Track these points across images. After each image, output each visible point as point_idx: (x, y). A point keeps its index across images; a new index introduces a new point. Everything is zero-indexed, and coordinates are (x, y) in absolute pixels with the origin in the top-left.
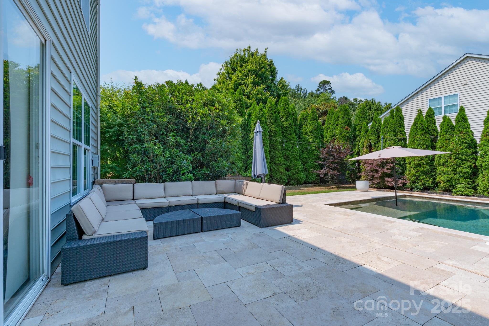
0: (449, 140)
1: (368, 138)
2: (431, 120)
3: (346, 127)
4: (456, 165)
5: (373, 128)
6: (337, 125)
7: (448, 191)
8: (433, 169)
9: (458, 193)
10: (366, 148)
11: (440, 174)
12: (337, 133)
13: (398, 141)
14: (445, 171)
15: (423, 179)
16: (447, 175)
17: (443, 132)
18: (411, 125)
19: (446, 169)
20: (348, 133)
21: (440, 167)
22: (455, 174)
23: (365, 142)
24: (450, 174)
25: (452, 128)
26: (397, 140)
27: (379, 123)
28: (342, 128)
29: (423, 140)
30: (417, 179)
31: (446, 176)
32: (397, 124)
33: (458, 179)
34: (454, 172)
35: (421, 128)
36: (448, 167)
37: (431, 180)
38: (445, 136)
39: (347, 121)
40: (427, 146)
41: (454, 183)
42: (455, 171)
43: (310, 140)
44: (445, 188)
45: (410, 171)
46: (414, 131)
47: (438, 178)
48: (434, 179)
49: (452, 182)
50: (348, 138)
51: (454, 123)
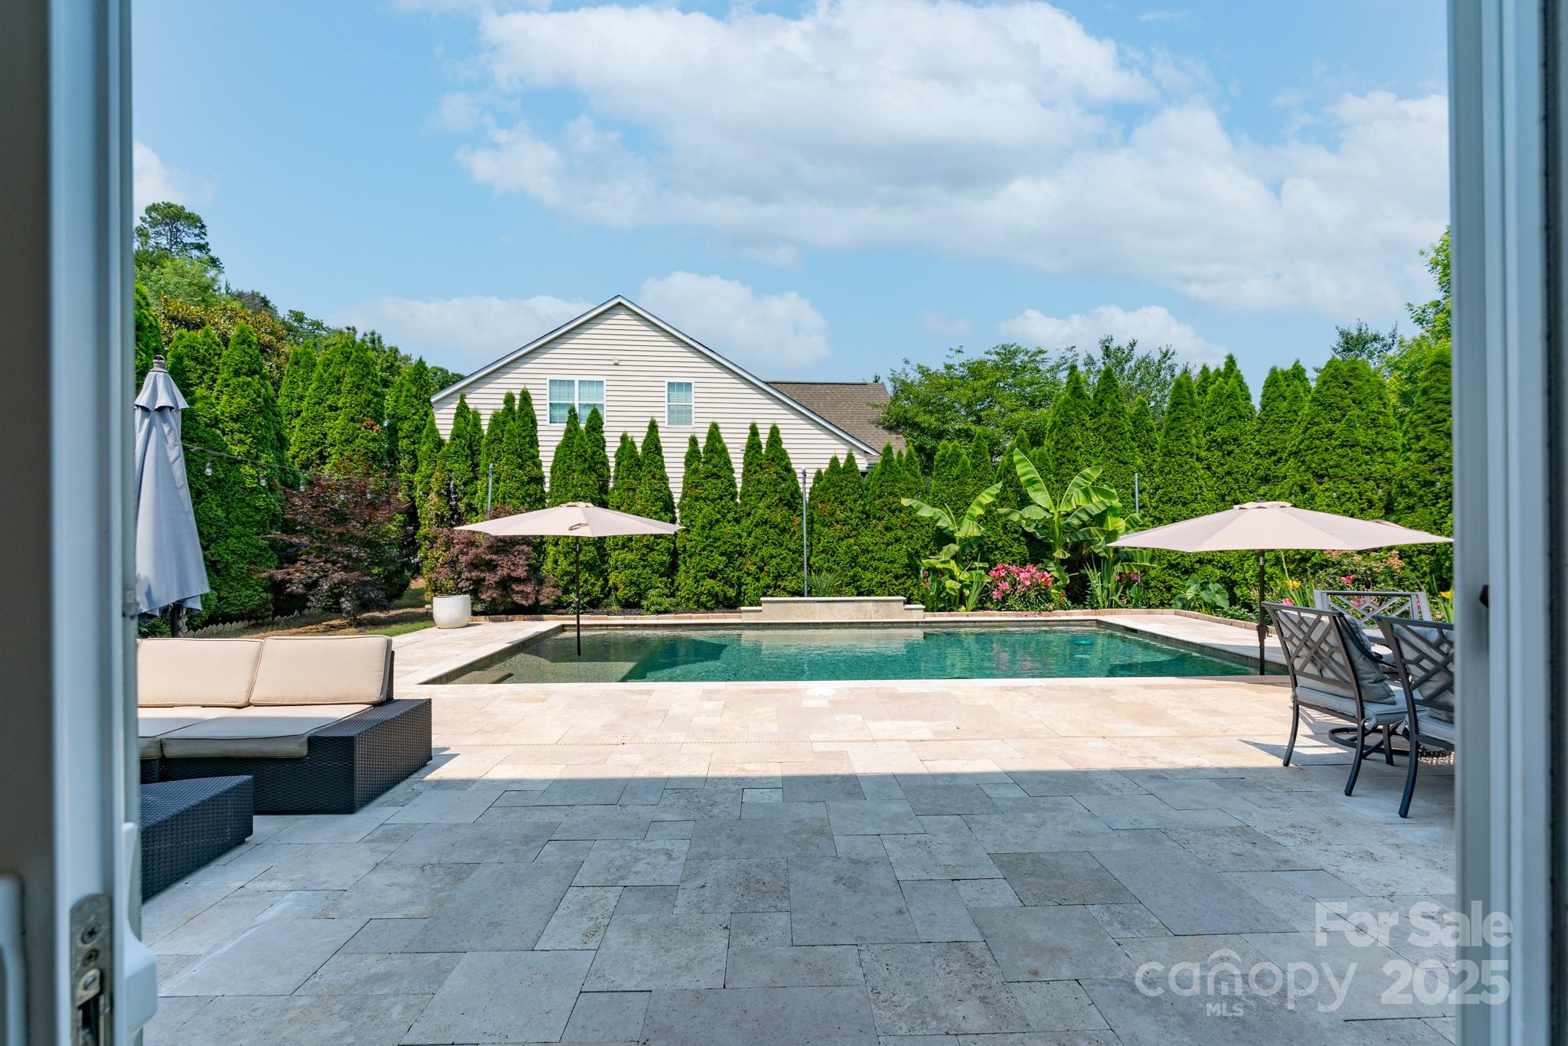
0: (634, 490)
1: (444, 465)
2: (597, 440)
3: (370, 422)
4: (647, 546)
5: (458, 437)
6: (333, 408)
7: (631, 605)
8: (603, 556)
9: (653, 608)
10: (439, 494)
11: (617, 568)
12: (334, 435)
13: (529, 483)
14: (626, 562)
15: (586, 581)
16: (630, 570)
17: (621, 471)
18: (557, 444)
19: (630, 556)
20: (374, 440)
21: (617, 552)
22: (644, 567)
23: (434, 476)
24: (636, 568)
25: (639, 464)
26: (525, 479)
27: (476, 425)
28: (352, 420)
29: (586, 485)
30: (572, 582)
31: (628, 572)
32: (524, 438)
33: (650, 578)
34: (642, 563)
35: (580, 456)
36: (632, 551)
37: (601, 582)
38: (626, 480)
39: (370, 402)
41: (642, 586)
42: (645, 560)
43: (237, 450)
44: (627, 600)
45: (556, 562)
46: (565, 462)
47: (614, 577)
48: (606, 580)
49: (638, 586)
50: (373, 458)
51: (641, 453)
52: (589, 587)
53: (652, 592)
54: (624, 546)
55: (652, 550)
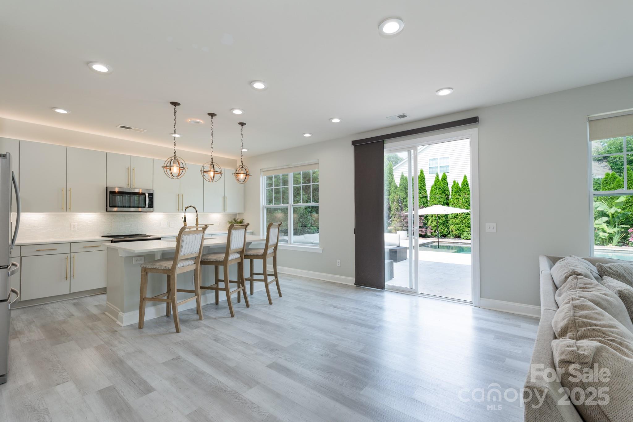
0: (458, 199)
1: (398, 193)
2: (445, 183)
4: (463, 217)
5: (401, 185)
7: (458, 237)
8: (447, 221)
9: (465, 238)
10: (397, 202)
11: (452, 225)
13: (423, 198)
14: (456, 222)
15: (442, 228)
16: (457, 225)
17: (454, 192)
18: (432, 185)
19: (457, 221)
21: (452, 219)
23: (395, 197)
24: (459, 225)
25: (460, 190)
26: (422, 197)
27: (406, 181)
29: (442, 198)
30: (437, 229)
31: (456, 226)
32: (421, 184)
33: (464, 228)
34: (461, 223)
35: (439, 189)
36: (458, 219)
37: (446, 229)
38: (455, 196)
40: (444, 202)
41: (461, 231)
42: (462, 222)
44: (456, 236)
45: (432, 222)
46: (435, 191)
47: (451, 228)
48: (448, 228)
49: (460, 231)
51: (460, 186)
52: (443, 231)
53: (465, 233)
54: (455, 217)
55: (465, 219)
